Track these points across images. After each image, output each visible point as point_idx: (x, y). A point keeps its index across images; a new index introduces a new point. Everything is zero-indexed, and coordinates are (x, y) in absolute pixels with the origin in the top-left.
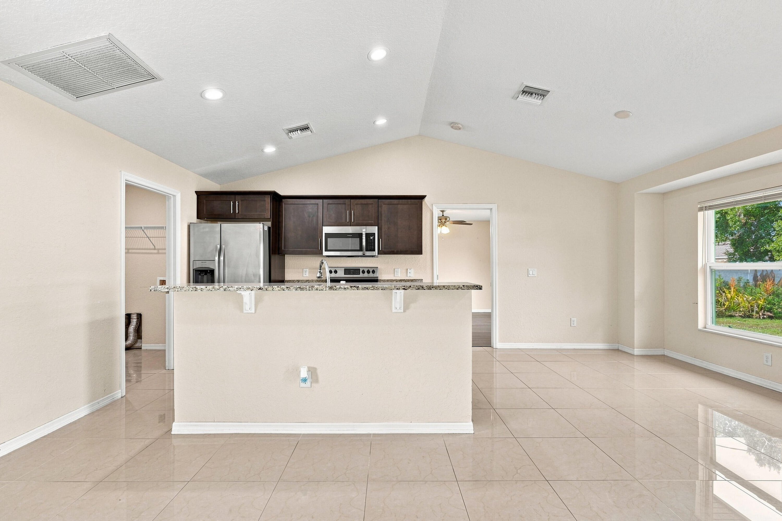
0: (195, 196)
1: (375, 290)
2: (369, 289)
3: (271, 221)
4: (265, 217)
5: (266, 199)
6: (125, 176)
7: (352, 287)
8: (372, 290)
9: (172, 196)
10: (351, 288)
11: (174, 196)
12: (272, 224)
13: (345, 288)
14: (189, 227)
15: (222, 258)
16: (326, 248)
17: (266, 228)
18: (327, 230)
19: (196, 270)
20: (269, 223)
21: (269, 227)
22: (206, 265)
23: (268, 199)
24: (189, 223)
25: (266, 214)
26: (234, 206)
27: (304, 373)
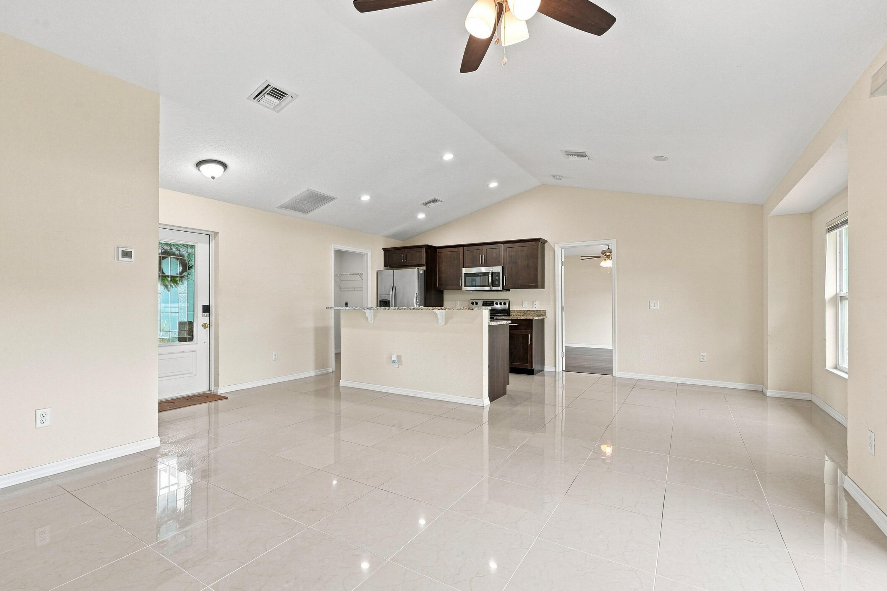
0: (383, 252)
2: (416, 309)
4: (422, 264)
6: (334, 246)
10: (407, 309)
11: (367, 254)
12: (427, 268)
14: (377, 273)
15: (394, 293)
16: (465, 285)
17: (421, 272)
18: (464, 271)
19: (381, 302)
20: (424, 268)
21: (425, 271)
22: (386, 298)
23: (423, 251)
24: (378, 270)
25: (423, 261)
26: (404, 258)
27: (394, 358)
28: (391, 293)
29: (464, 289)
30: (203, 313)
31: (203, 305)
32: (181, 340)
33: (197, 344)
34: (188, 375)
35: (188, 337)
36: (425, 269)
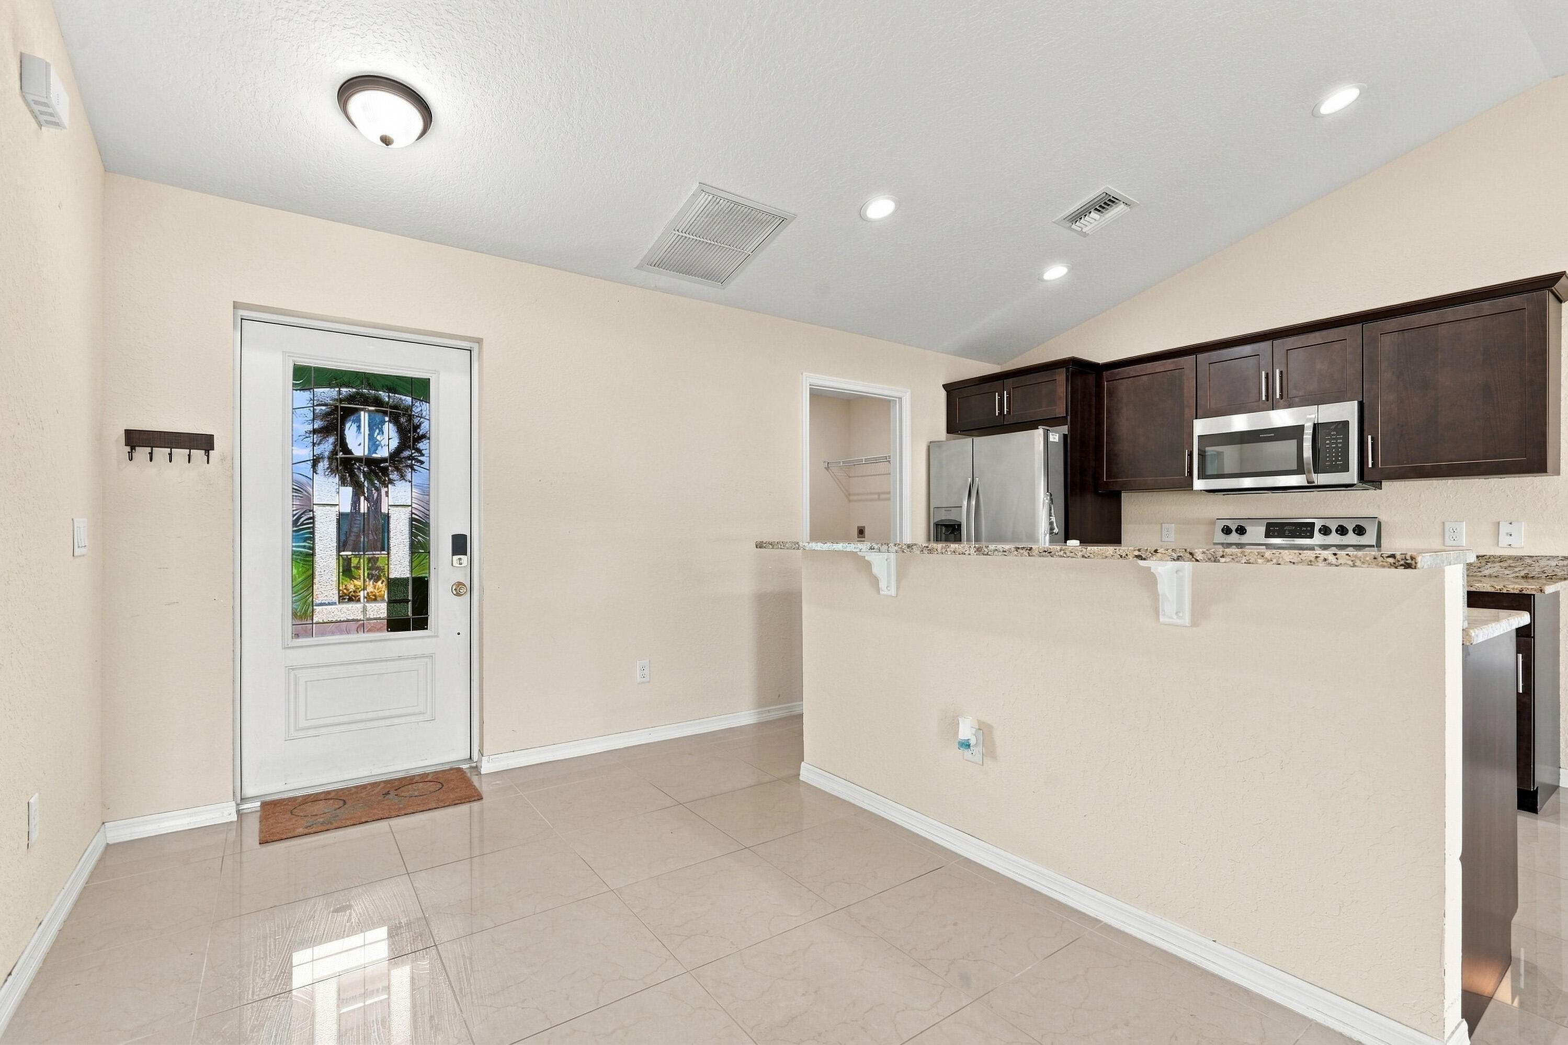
0: (943, 394)
1: (1069, 557)
2: (1055, 554)
3: (1069, 423)
4: (1056, 415)
5: (1057, 377)
6: (808, 379)
7: (1019, 548)
8: (1061, 556)
9: (897, 399)
10: (1017, 551)
11: (900, 399)
12: (1071, 430)
13: (1005, 552)
14: (929, 448)
15: (973, 503)
16: (1205, 473)
17: (1055, 437)
18: (1201, 427)
19: (937, 525)
20: (1065, 429)
21: (1065, 436)
22: (951, 516)
23: (1061, 376)
24: (931, 442)
25: (1060, 410)
26: (1001, 402)
27: (966, 731)
28: (965, 503)
29: (1198, 484)
30: (453, 554)
31: (453, 536)
32: (396, 624)
33: (437, 636)
34: (413, 719)
35: (412, 618)
36: (1067, 433)
